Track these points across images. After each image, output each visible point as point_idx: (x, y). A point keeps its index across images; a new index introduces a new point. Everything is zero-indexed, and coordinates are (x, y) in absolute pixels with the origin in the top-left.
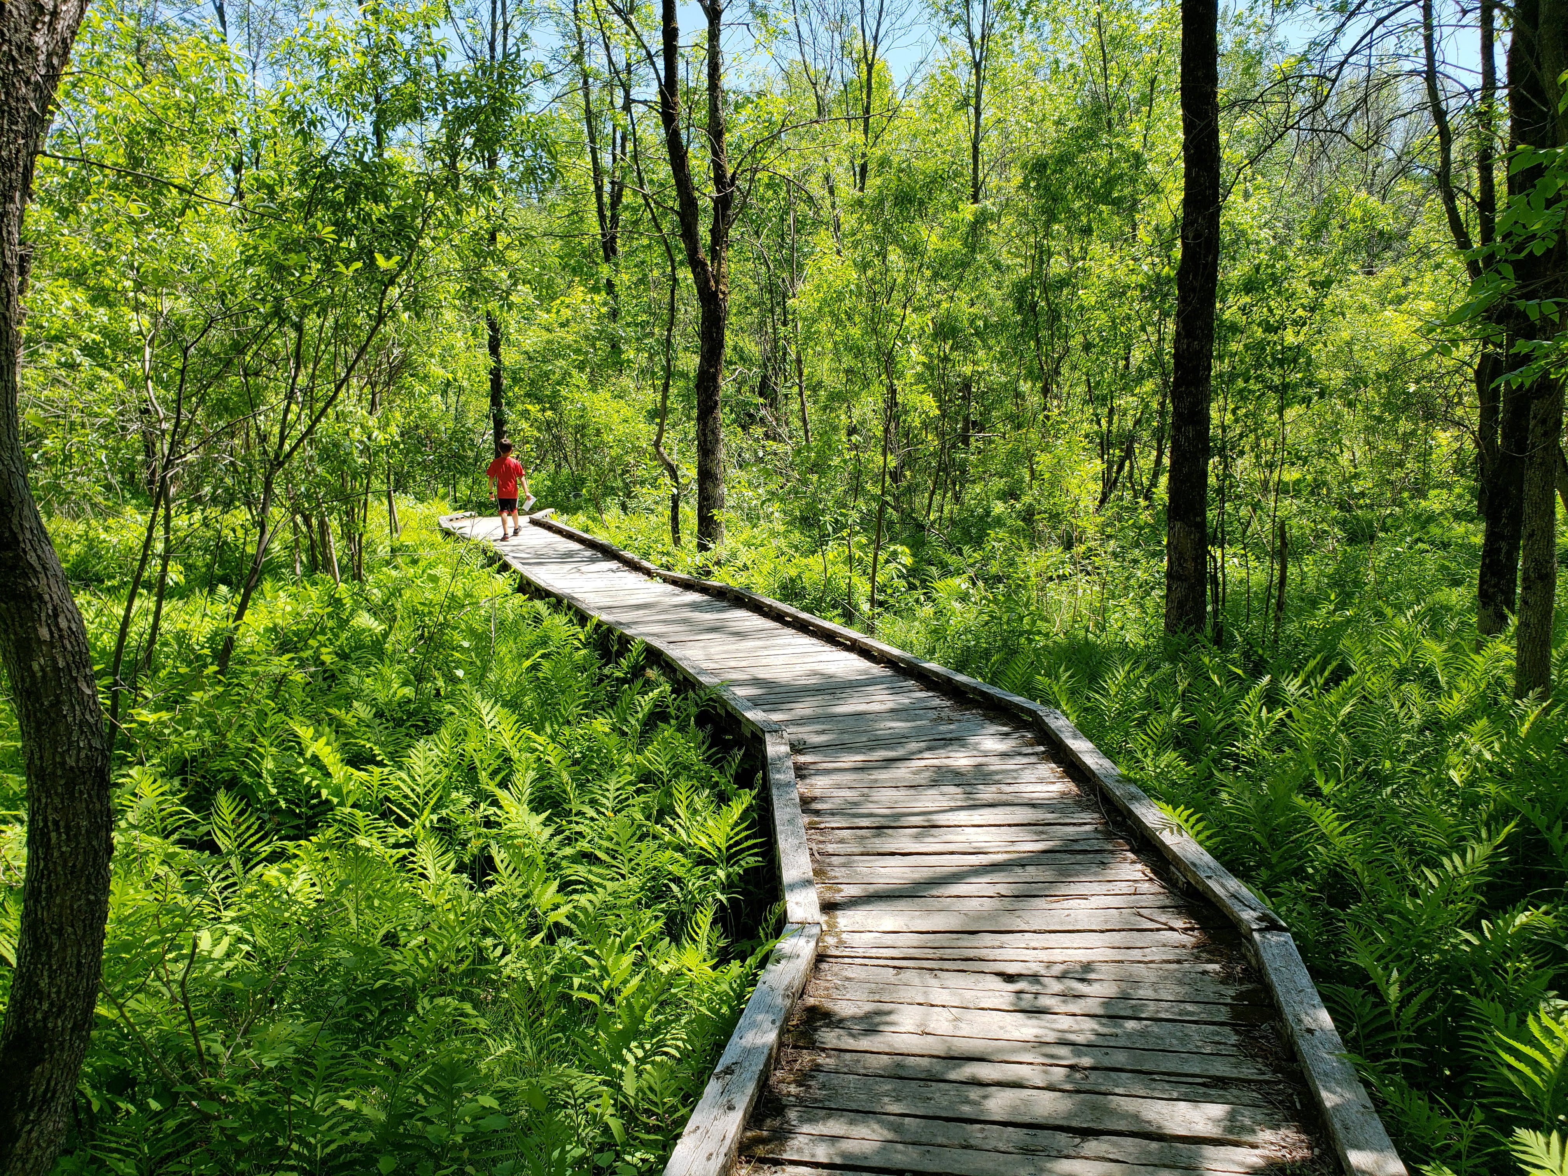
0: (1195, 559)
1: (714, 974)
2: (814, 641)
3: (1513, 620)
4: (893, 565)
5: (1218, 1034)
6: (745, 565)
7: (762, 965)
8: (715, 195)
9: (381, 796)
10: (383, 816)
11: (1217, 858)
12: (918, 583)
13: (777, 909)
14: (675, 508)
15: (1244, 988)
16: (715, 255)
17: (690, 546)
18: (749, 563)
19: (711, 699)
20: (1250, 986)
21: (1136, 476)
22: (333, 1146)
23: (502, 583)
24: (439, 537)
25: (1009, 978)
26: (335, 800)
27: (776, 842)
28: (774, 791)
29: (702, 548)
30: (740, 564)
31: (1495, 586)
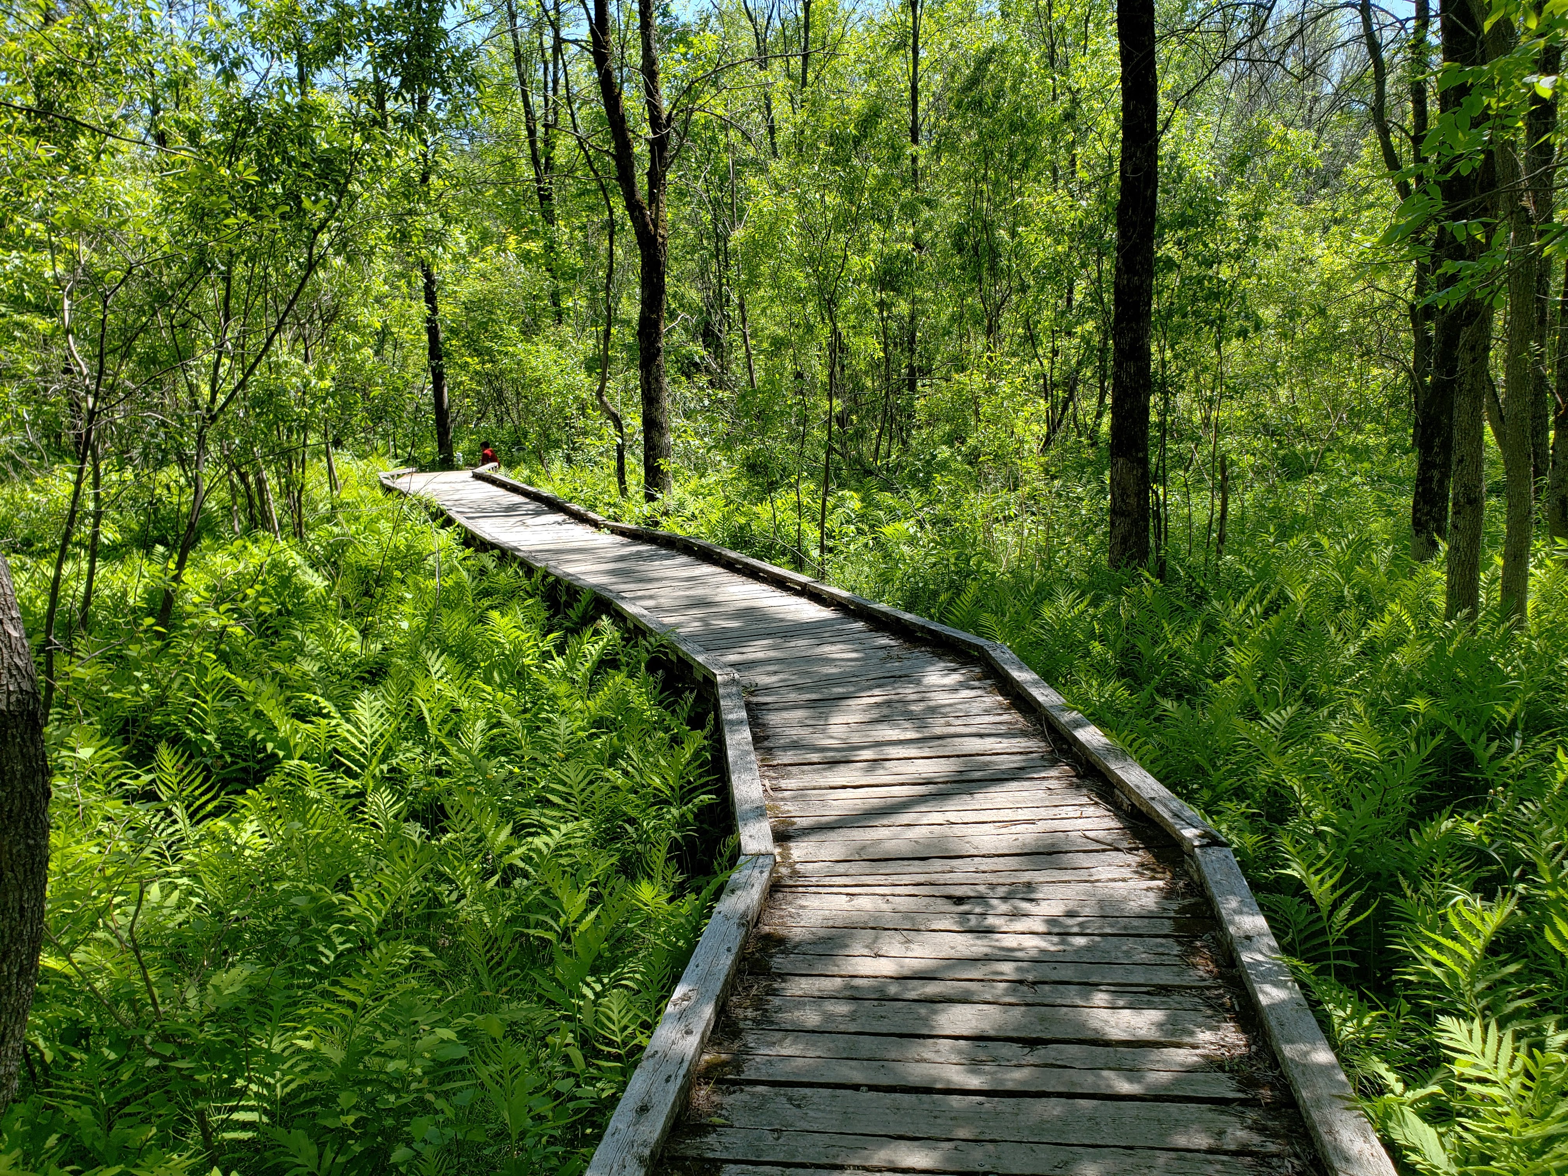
0: (1138, 495)
1: (669, 908)
2: (764, 587)
3: (1444, 546)
4: (840, 510)
5: (1162, 945)
6: (693, 515)
7: (717, 896)
8: (651, 136)
9: (329, 748)
10: (332, 768)
11: (1161, 781)
12: (866, 528)
13: (730, 841)
14: (621, 458)
15: (1186, 902)
16: (653, 198)
17: (638, 496)
18: (697, 512)
19: (662, 645)
20: (1193, 900)
21: (1080, 417)
22: (293, 1086)
23: (445, 538)
24: (379, 494)
25: (959, 900)
26: (281, 754)
27: (729, 779)
28: (726, 729)
29: (650, 498)
30: (688, 513)
31: (1427, 514)
